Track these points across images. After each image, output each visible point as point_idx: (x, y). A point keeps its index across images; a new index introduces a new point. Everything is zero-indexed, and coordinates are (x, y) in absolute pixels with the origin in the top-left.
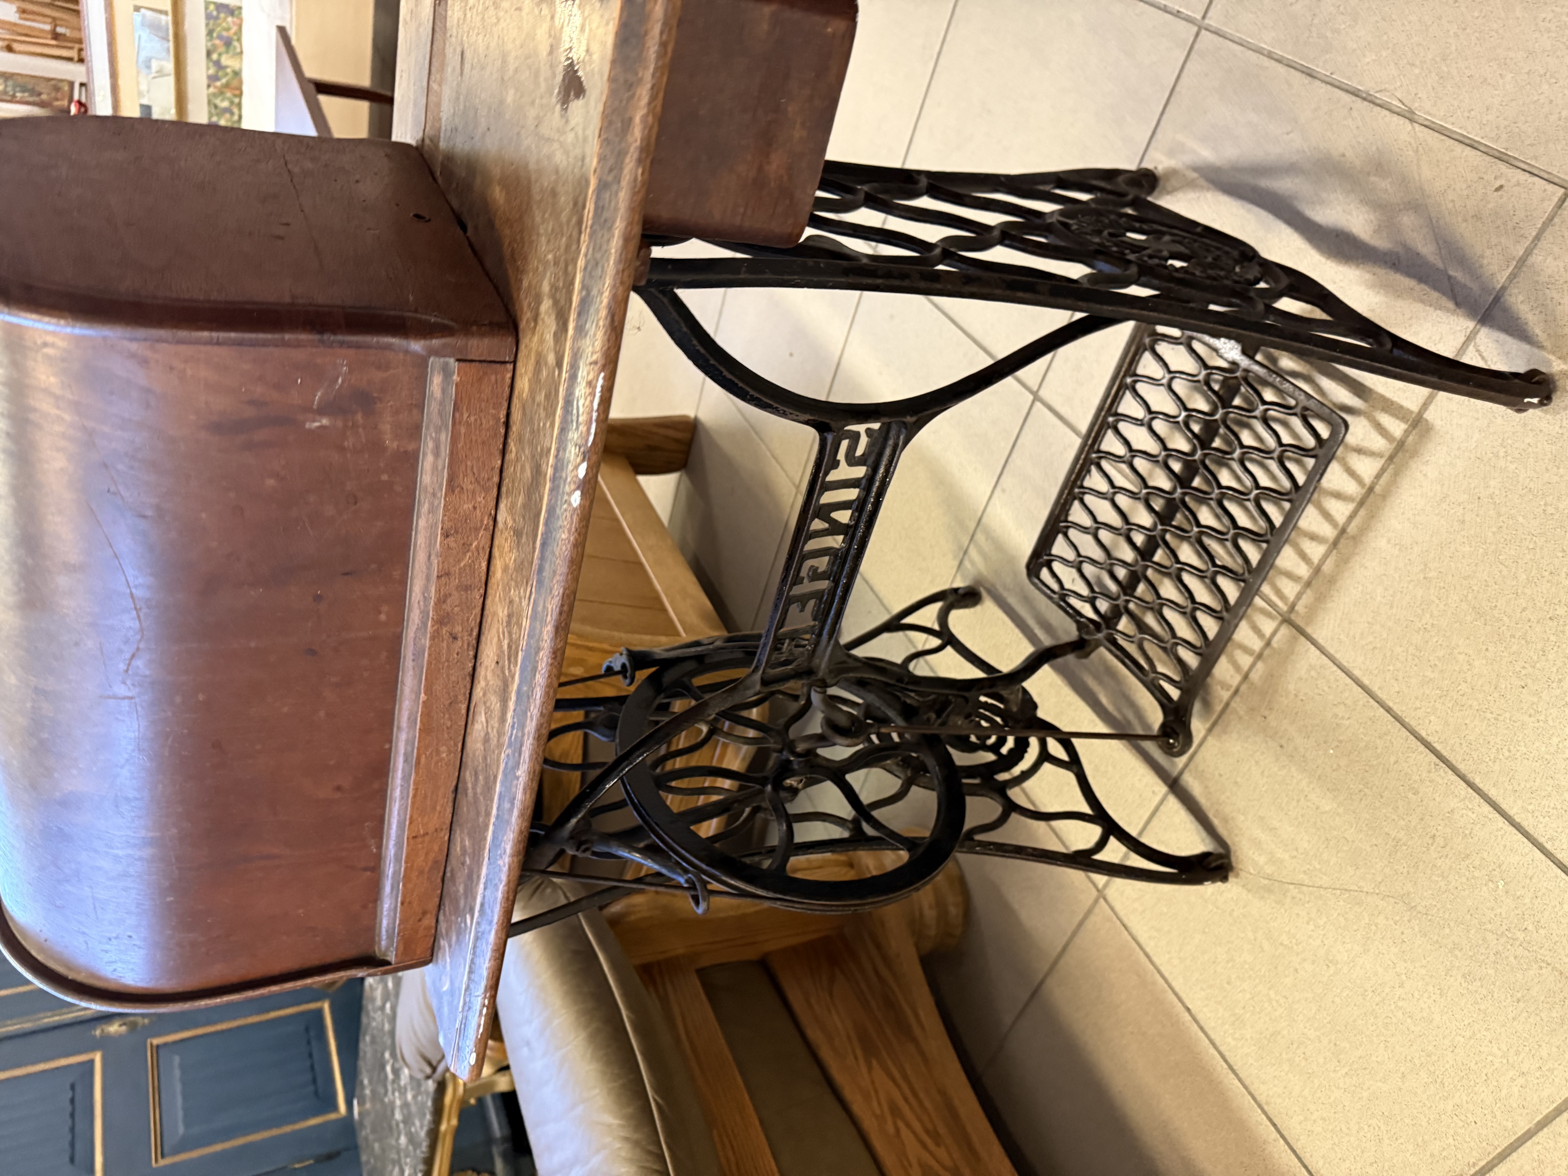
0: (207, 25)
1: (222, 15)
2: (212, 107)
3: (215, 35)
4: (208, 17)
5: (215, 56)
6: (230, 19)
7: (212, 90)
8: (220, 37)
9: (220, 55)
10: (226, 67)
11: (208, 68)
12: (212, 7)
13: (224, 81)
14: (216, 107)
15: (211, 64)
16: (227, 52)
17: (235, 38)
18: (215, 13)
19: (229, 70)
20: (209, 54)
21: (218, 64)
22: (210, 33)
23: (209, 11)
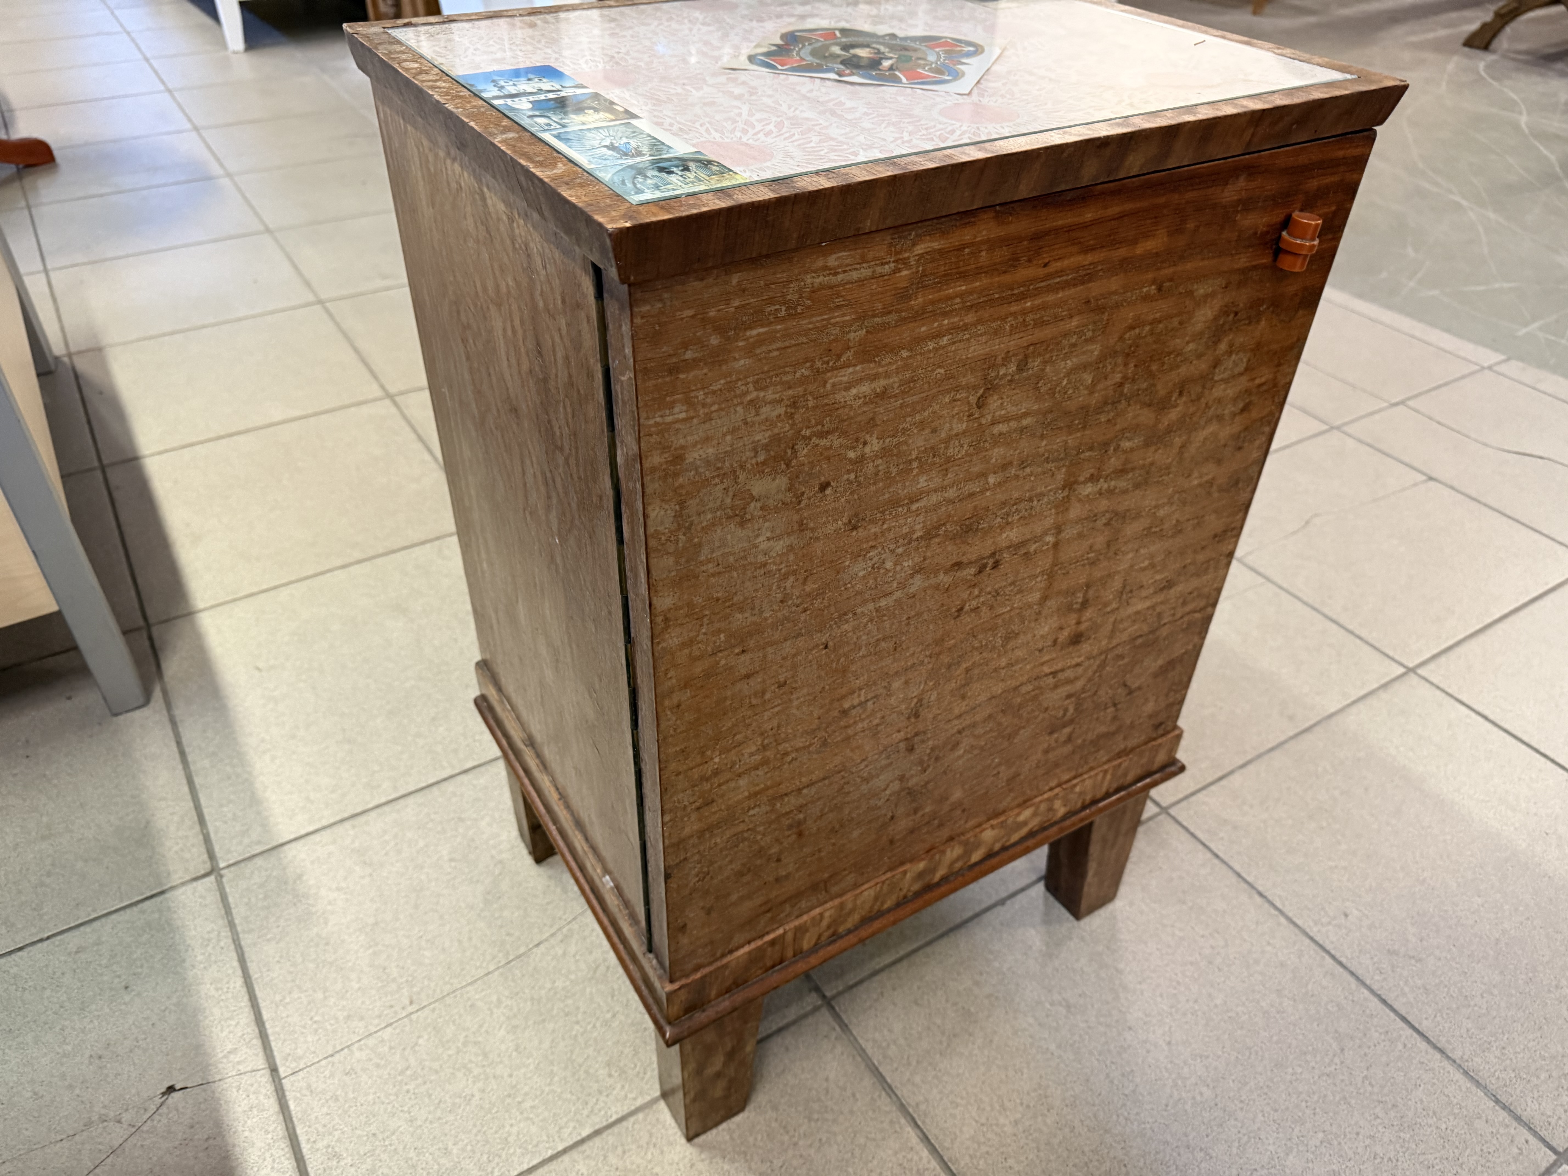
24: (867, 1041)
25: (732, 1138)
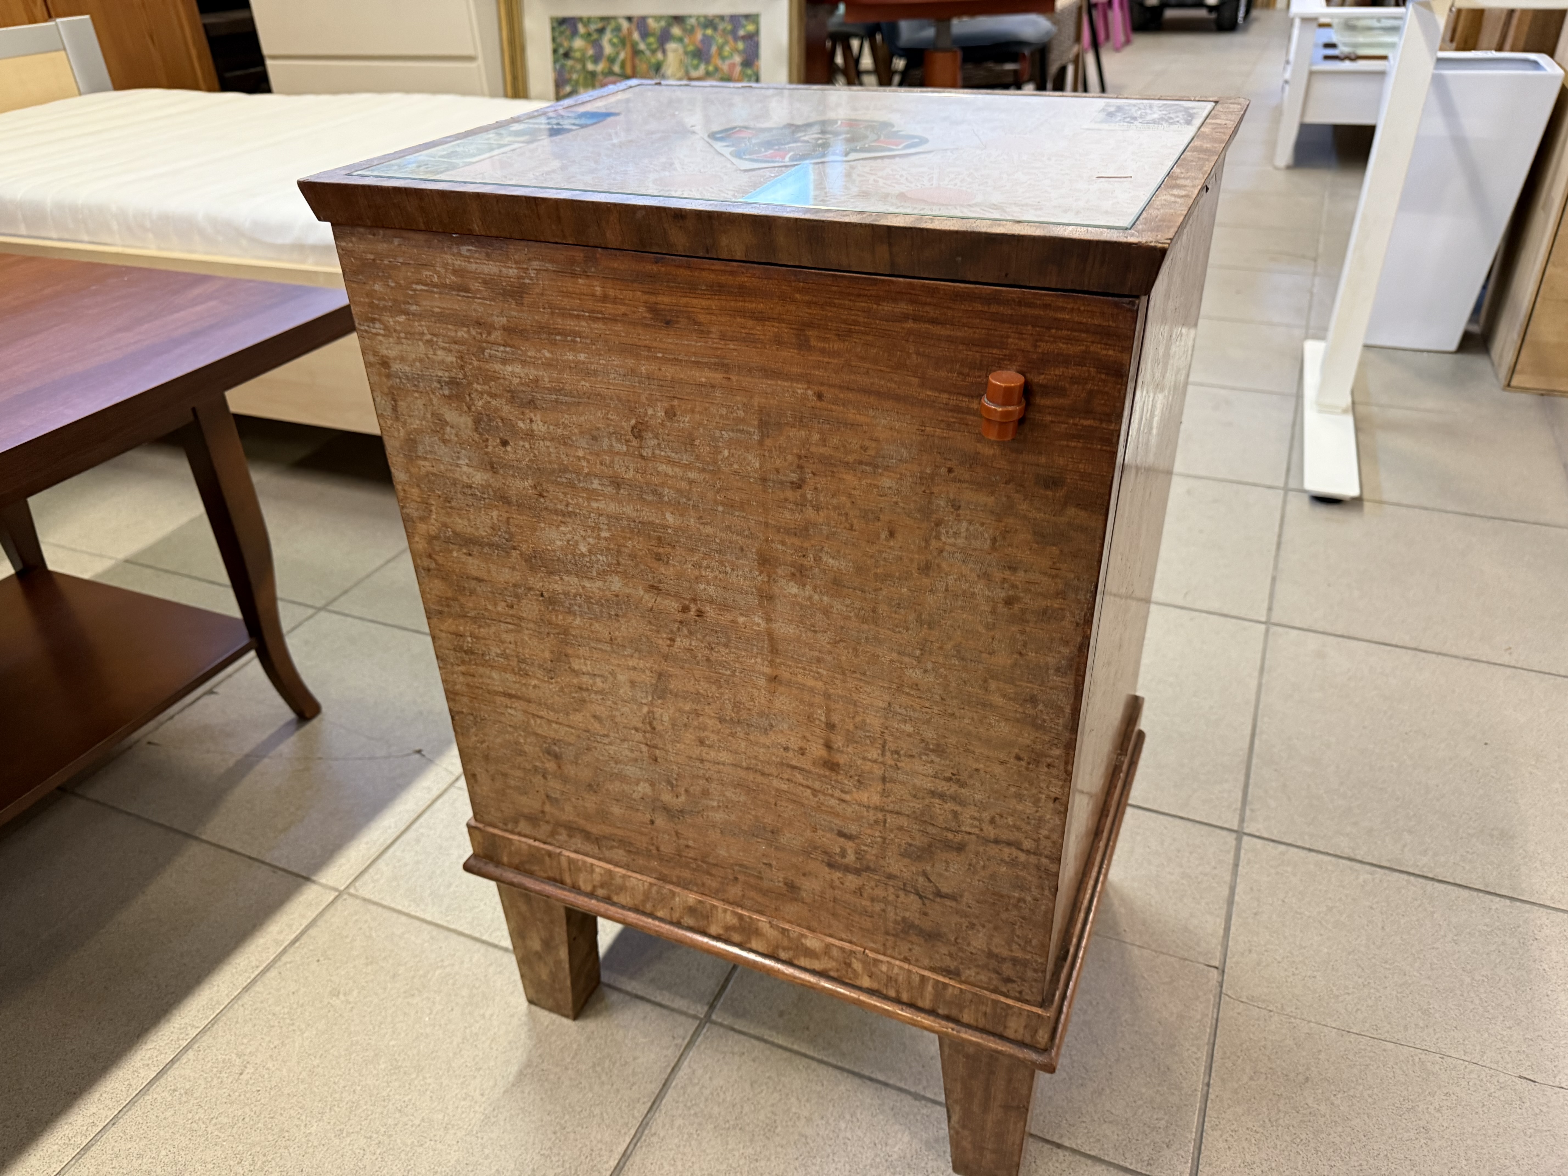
0: (722, 18)
1: (741, 45)
2: (600, 25)
3: (709, 32)
4: (735, 20)
5: (676, 31)
6: (737, 59)
7: (625, 25)
8: (707, 40)
9: (680, 40)
10: (664, 52)
11: (658, 18)
12: (751, 28)
13: (642, 46)
14: (601, 31)
15: (663, 23)
16: (686, 53)
17: (711, 68)
18: (741, 33)
19: (660, 56)
20: (678, 20)
21: (664, 37)
22: (710, 23)
23: (744, 22)
24: (690, 1067)
25: (547, 1027)
